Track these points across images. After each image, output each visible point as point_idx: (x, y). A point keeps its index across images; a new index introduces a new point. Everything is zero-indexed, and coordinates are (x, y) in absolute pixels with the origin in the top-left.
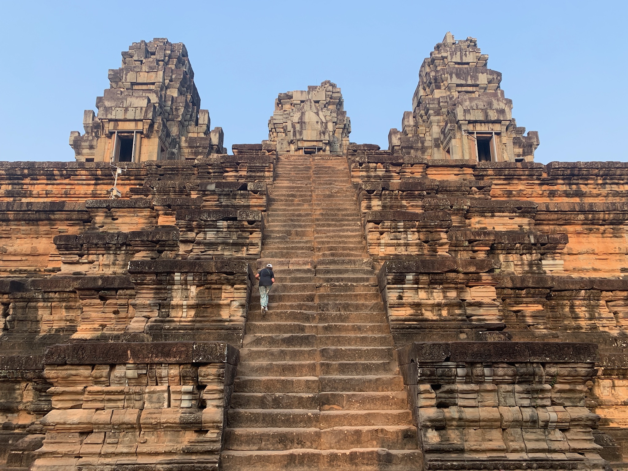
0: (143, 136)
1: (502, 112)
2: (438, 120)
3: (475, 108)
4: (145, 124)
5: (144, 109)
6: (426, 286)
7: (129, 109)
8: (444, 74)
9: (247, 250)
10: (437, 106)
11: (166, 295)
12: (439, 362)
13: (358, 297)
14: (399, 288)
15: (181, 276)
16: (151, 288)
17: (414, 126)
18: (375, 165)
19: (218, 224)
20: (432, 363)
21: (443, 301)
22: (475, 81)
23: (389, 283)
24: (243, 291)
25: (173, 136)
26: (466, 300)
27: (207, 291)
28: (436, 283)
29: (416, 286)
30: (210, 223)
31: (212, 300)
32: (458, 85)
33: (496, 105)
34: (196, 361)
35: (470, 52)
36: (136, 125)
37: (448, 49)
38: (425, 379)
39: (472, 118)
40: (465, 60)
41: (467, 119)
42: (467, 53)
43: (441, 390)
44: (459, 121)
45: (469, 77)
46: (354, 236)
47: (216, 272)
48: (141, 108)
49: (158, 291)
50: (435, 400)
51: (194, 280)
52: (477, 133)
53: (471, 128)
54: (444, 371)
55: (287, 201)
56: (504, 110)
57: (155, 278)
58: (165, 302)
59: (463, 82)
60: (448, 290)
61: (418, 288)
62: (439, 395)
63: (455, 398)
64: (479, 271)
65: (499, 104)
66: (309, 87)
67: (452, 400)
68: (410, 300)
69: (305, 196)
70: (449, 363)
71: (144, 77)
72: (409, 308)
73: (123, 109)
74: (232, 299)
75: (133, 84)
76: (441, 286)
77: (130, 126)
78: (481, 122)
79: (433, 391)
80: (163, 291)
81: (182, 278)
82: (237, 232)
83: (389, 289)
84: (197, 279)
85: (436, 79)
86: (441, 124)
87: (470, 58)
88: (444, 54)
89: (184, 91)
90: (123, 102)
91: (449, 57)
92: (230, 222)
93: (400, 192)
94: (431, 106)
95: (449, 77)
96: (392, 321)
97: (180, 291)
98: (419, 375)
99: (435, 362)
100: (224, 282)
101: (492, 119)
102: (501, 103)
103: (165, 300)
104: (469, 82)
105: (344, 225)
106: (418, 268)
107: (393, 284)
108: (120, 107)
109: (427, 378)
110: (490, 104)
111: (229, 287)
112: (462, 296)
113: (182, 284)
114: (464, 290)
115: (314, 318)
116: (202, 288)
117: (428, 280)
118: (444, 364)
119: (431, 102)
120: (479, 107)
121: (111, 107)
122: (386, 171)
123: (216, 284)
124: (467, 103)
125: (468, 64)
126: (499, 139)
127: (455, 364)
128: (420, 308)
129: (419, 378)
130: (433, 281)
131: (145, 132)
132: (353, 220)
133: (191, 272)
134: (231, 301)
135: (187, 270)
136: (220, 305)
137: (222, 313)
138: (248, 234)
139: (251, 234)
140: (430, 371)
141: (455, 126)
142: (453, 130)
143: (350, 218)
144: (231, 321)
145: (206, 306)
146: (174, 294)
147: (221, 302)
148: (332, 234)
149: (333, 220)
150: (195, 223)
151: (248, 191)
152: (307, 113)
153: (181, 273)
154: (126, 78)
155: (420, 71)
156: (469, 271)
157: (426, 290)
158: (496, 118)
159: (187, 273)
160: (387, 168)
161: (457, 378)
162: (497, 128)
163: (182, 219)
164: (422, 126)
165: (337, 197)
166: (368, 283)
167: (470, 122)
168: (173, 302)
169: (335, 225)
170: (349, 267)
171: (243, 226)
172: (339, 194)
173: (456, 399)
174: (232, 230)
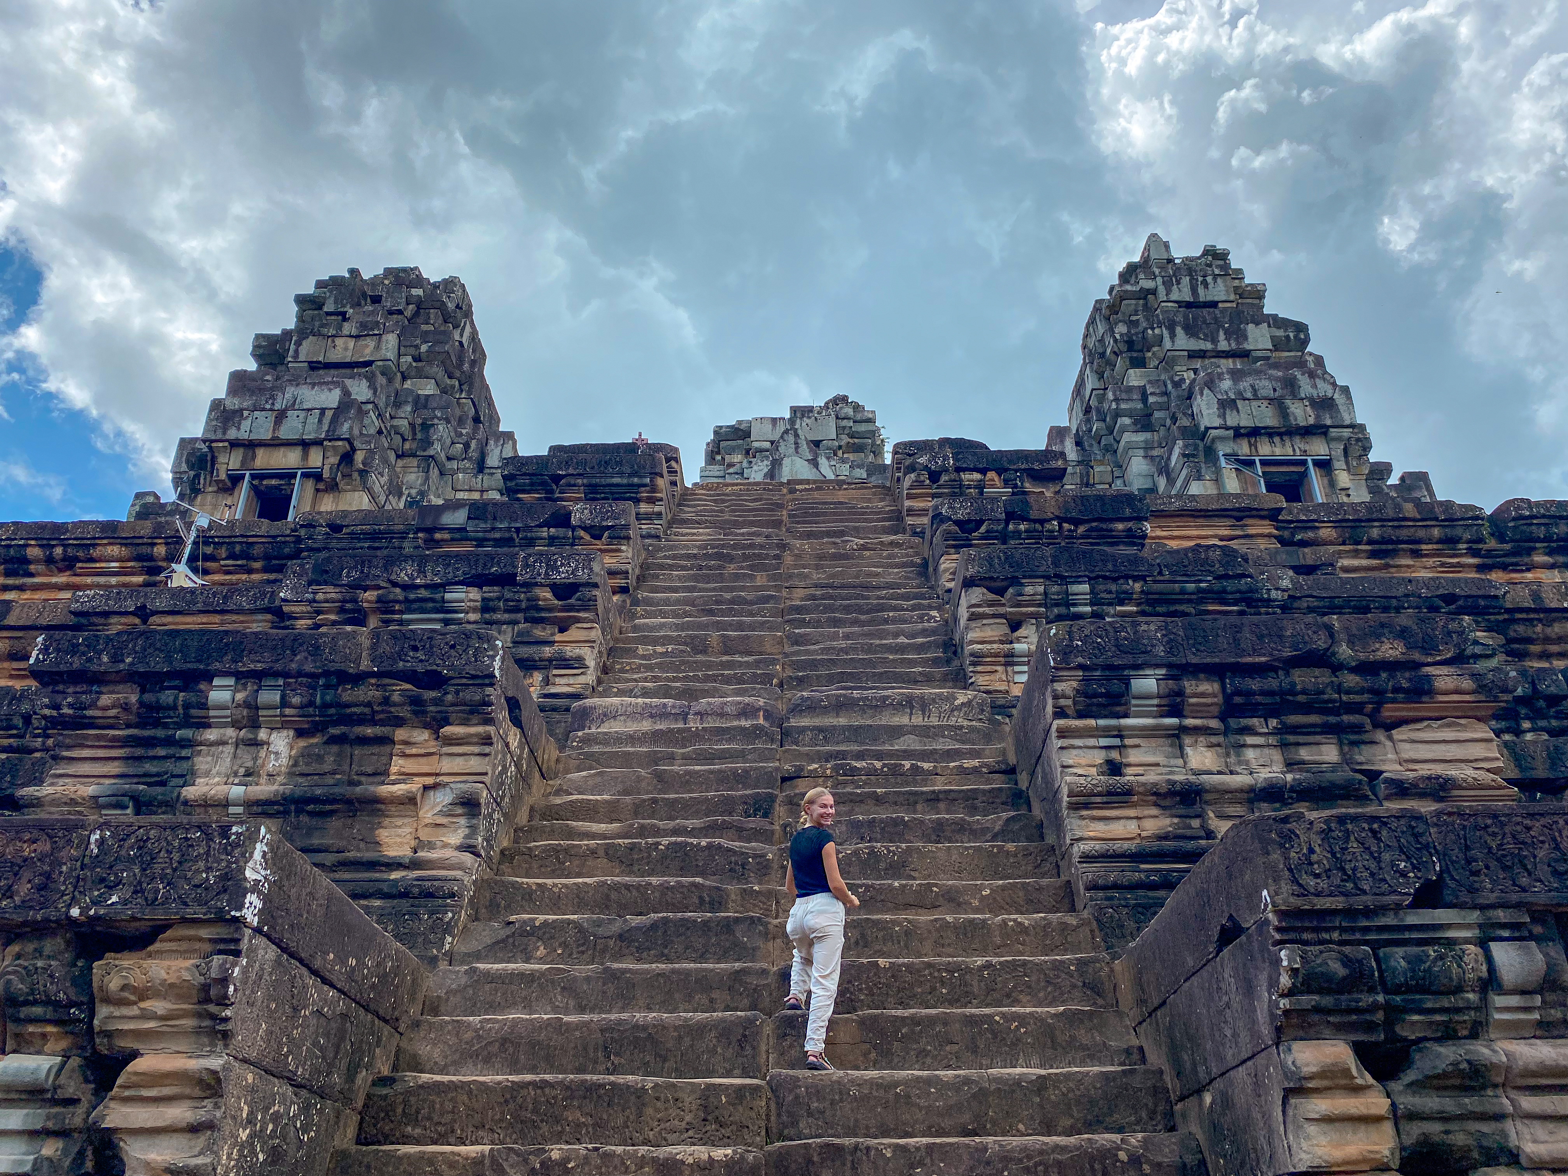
0: (321, 486)
1: (1325, 404)
2: (1146, 441)
3: (1249, 395)
4: (329, 454)
5: (329, 414)
6: (1214, 723)
7: (289, 413)
8: (1153, 329)
9: (547, 682)
10: (1140, 406)
11: (169, 765)
12: (1383, 909)
13: (942, 805)
14: (1106, 732)
15: (236, 691)
16: (114, 739)
17: (1079, 463)
18: (977, 476)
19: (448, 596)
20: (1350, 913)
21: (1289, 777)
22: (1238, 343)
23: (1060, 713)
24: (476, 749)
25: (409, 495)
26: (1382, 772)
27: (335, 748)
28: (1250, 710)
29: (1174, 721)
30: (423, 593)
31: (352, 783)
32: (1193, 355)
33: (1306, 387)
34: (84, 911)
35: (1215, 277)
36: (305, 456)
37: (1157, 271)
38: (1317, 1009)
39: (1245, 422)
40: (1204, 295)
41: (1229, 423)
42: (1209, 279)
43: (1411, 1076)
44: (1207, 429)
45: (1221, 333)
46: (920, 648)
47: (372, 675)
48: (323, 411)
49: (139, 752)
50: (1388, 1128)
51: (284, 703)
52: (1264, 463)
53: (1243, 449)
54: (1419, 959)
55: (700, 568)
56: (1332, 399)
57: (134, 698)
58: (159, 789)
59: (1209, 346)
60: (1301, 739)
61: (1184, 730)
62: (1409, 1101)
63: (1499, 1117)
64: (1417, 656)
65: (1315, 386)
66: (794, 410)
67: (1486, 1128)
68: (1152, 777)
69: (759, 556)
70: (1441, 915)
71: (346, 349)
72: (1154, 811)
73: (272, 416)
74: (430, 781)
75: (314, 366)
76: (1273, 723)
77: (290, 459)
78: (1270, 433)
79: (1370, 1080)
80: (161, 752)
81: (240, 696)
82: (515, 623)
83: (1063, 733)
84: (296, 700)
85: (1130, 344)
86: (1155, 453)
87: (1218, 291)
88: (1148, 284)
89: (453, 387)
90: (273, 398)
91: (1162, 290)
92: (492, 592)
93: (1066, 526)
94: (1123, 406)
95: (1166, 333)
96: (1087, 858)
97: (229, 749)
98: (1285, 981)
99: (1368, 913)
100: (404, 712)
101: (1303, 424)
102: (1320, 383)
103: (163, 784)
104: (1223, 345)
105: (886, 621)
106: (1172, 646)
107: (1081, 715)
108: (264, 410)
109: (1327, 1001)
110: (1291, 385)
111: (422, 736)
112: (1359, 758)
113: (236, 724)
114: (1365, 737)
115: (764, 868)
116: (314, 740)
117: (1219, 699)
118: (1412, 919)
119: (1124, 396)
120: (1262, 393)
121: (241, 410)
122: (1013, 494)
123: (373, 722)
124: (1226, 384)
125: (1214, 304)
126: (1326, 480)
127: (1474, 916)
128: (1197, 808)
129: (1284, 1003)
130: (1238, 700)
131: (326, 474)
132: (914, 608)
133: (276, 675)
134: (426, 788)
135: (259, 666)
136: (377, 800)
137: (383, 835)
138: (549, 630)
139: (562, 630)
140: (1346, 961)
141: (1196, 448)
142: (1194, 456)
143: (905, 604)
144: (415, 864)
145: (319, 808)
146: (201, 762)
147: (385, 790)
148: (843, 644)
149: (847, 609)
150: (370, 595)
151: (574, 529)
152: (786, 462)
153: (239, 676)
154: (296, 351)
155: (1086, 336)
156: (1379, 655)
157: (1214, 739)
158: (1311, 421)
159: (258, 676)
160: (1016, 486)
161: (1499, 1001)
162: (1319, 448)
163: (326, 583)
164: (1101, 463)
165: (861, 557)
166: (976, 763)
167: (1238, 433)
168: (190, 792)
169: (855, 622)
170: (903, 720)
171: (534, 605)
172: (867, 553)
173: (1509, 1126)
174: (498, 616)
